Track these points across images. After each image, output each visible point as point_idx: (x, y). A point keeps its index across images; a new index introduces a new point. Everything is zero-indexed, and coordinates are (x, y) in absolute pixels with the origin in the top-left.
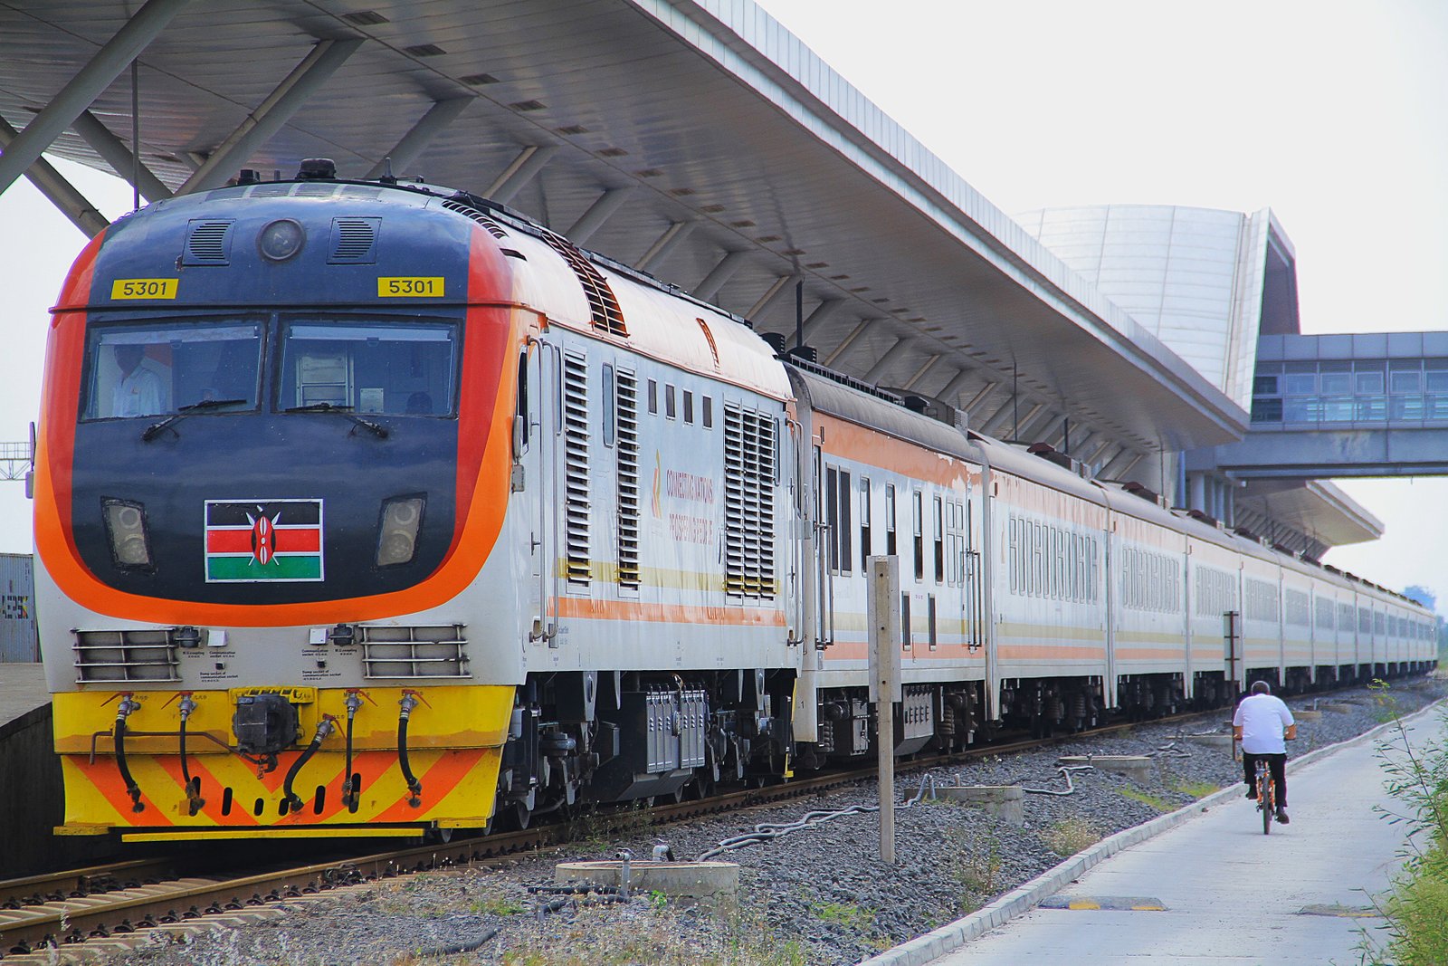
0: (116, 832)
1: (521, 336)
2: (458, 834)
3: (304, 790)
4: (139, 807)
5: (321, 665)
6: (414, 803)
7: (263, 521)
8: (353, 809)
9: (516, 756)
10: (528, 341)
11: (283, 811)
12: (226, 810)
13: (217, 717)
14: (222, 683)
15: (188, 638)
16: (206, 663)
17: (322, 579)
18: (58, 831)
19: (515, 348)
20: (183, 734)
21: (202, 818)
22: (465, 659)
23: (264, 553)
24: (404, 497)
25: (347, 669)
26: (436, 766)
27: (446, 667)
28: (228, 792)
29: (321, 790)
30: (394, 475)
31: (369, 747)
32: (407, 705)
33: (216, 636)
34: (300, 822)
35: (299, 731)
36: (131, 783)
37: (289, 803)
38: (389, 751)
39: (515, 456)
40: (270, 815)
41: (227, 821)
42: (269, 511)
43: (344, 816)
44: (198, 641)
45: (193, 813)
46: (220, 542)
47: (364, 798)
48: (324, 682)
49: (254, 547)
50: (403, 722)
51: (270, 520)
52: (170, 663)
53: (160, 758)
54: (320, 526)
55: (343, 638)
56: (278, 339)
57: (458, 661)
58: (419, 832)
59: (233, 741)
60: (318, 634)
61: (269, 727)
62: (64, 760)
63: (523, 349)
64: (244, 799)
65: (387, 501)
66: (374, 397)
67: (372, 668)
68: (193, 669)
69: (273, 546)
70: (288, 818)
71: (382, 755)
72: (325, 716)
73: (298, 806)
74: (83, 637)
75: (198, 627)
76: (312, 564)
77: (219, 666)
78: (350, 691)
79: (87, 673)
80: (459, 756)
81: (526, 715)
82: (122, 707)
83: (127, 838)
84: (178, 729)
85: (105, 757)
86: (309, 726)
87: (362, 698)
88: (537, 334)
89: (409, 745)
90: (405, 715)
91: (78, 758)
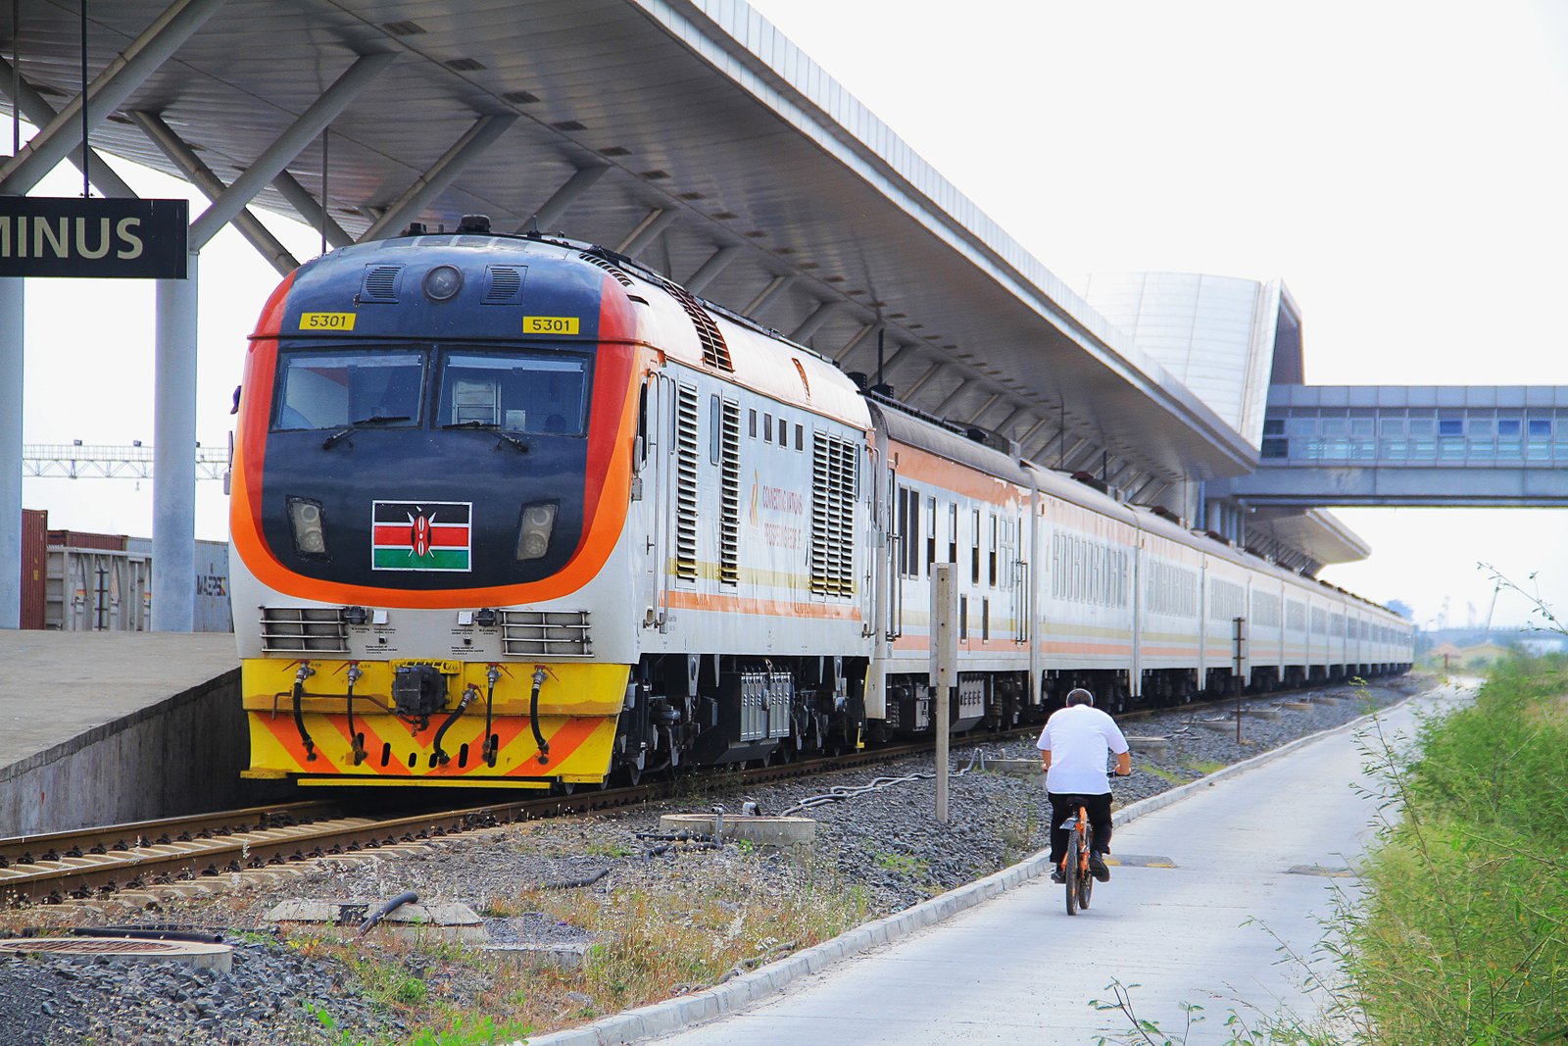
0: (293, 777)
1: (643, 369)
2: (579, 788)
3: (451, 748)
4: (312, 757)
5: (467, 642)
6: (542, 760)
7: (422, 520)
8: (492, 764)
9: (630, 723)
10: (649, 374)
11: (432, 764)
12: (385, 762)
13: (379, 683)
14: (384, 655)
15: (356, 616)
16: (371, 637)
17: (469, 570)
18: (244, 774)
19: (637, 379)
20: (350, 696)
21: (364, 768)
22: (588, 641)
23: (421, 547)
24: (540, 502)
25: (488, 646)
26: (562, 729)
27: (573, 647)
28: (387, 747)
29: (465, 748)
30: (532, 484)
31: (506, 712)
32: (539, 678)
33: (380, 616)
34: (446, 774)
35: (448, 697)
36: (306, 737)
37: (438, 758)
38: (523, 716)
39: (635, 470)
40: (422, 767)
41: (386, 771)
42: (427, 511)
43: (483, 769)
44: (364, 619)
45: (357, 763)
46: (385, 536)
47: (501, 755)
48: (470, 657)
49: (413, 541)
50: (535, 692)
51: (427, 519)
52: (340, 638)
53: (331, 716)
54: (469, 525)
55: (487, 620)
56: (438, 367)
57: (582, 642)
58: (546, 785)
59: (392, 704)
60: (466, 616)
61: (422, 693)
62: (251, 716)
63: (644, 380)
64: (400, 753)
65: (526, 505)
66: (517, 417)
67: (510, 646)
68: (360, 642)
69: (429, 541)
70: (436, 770)
71: (515, 720)
72: (470, 685)
73: (445, 760)
74: (269, 613)
75: (365, 607)
76: (462, 557)
77: (382, 641)
78: (491, 664)
79: (271, 643)
80: (581, 722)
81: (639, 689)
82: (300, 673)
83: (302, 782)
84: (346, 692)
85: (286, 713)
86: (456, 692)
87: (501, 671)
88: (656, 368)
89: (540, 712)
90: (536, 686)
91: (263, 714)
